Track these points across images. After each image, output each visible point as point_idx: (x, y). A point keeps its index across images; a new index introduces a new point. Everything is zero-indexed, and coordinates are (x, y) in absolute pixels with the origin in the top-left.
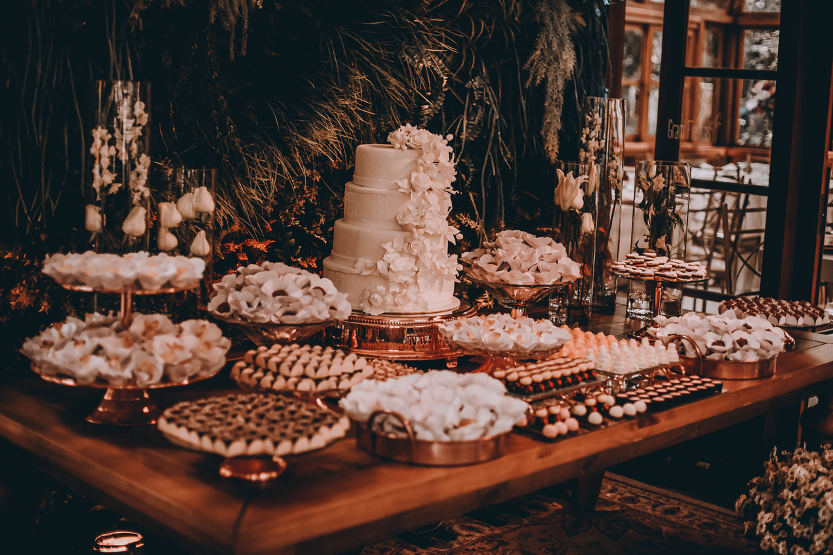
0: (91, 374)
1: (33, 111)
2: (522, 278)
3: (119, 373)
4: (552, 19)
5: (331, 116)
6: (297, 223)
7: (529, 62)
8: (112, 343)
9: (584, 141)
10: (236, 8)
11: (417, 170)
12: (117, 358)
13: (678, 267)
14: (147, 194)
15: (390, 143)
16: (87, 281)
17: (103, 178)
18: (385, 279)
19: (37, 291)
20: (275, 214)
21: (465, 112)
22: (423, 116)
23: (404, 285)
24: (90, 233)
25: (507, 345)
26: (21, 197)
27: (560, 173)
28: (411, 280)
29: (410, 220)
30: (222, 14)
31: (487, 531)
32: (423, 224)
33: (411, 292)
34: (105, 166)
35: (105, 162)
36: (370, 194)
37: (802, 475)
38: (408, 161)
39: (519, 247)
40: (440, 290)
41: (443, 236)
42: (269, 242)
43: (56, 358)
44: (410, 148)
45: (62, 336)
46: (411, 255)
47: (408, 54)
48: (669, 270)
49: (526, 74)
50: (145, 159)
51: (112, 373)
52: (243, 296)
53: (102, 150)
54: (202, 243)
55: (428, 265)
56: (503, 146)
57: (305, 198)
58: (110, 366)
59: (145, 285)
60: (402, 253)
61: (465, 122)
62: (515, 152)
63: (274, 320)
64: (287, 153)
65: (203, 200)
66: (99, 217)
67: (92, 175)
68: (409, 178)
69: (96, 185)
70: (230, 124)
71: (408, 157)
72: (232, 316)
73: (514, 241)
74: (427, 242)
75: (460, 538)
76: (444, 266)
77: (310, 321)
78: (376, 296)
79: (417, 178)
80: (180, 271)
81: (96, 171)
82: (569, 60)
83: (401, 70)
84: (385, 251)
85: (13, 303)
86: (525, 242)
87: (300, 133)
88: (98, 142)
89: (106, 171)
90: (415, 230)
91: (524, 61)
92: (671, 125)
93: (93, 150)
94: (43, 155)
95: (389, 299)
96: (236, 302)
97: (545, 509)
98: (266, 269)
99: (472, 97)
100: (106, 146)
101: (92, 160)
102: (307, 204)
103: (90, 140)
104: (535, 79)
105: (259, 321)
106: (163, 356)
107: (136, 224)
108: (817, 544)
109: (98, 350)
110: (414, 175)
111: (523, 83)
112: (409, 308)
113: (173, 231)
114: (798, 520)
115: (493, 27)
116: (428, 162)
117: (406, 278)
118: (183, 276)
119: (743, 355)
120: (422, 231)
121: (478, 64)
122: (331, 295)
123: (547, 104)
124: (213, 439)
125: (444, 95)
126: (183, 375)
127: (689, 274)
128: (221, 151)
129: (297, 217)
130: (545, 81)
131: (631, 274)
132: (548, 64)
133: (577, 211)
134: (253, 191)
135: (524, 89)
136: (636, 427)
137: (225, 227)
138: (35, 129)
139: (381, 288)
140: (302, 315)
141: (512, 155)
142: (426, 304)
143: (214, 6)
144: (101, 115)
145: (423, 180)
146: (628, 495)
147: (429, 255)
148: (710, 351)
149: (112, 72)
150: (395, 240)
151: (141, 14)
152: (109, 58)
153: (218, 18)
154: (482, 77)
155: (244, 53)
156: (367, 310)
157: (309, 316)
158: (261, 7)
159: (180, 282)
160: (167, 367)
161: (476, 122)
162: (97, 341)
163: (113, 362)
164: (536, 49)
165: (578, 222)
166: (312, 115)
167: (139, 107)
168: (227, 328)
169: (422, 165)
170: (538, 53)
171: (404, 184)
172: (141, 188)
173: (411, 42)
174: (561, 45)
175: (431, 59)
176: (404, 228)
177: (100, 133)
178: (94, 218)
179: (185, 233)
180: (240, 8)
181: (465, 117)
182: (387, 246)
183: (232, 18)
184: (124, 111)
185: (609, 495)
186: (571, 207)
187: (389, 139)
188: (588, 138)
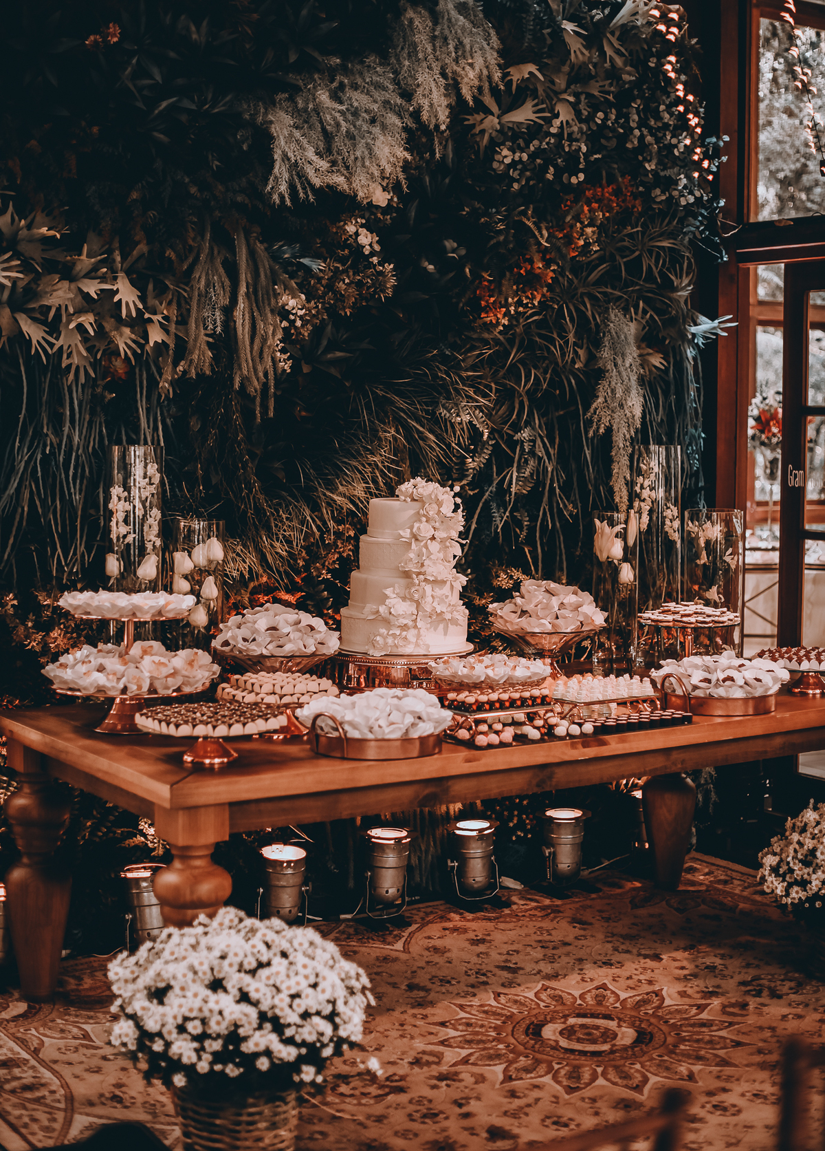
0: (91, 684)
1: (71, 474)
2: (539, 625)
3: (114, 684)
4: (616, 365)
5: (360, 473)
6: (329, 576)
7: (592, 410)
8: (112, 663)
9: (638, 491)
10: (261, 374)
11: (420, 521)
12: (114, 674)
13: (701, 613)
14: (158, 543)
15: (398, 496)
16: (92, 612)
17: (118, 529)
18: (387, 622)
19: (74, 635)
20: (307, 568)
21: (515, 465)
22: (468, 470)
23: (404, 627)
24: (109, 578)
25: (479, 677)
26: (59, 550)
27: (597, 522)
28: (410, 623)
29: (412, 567)
30: (245, 381)
31: (547, 902)
32: (422, 570)
33: (411, 634)
34: (121, 520)
35: (120, 516)
36: (378, 544)
37: (812, 818)
38: (412, 512)
39: (540, 596)
40: (445, 634)
41: (448, 583)
42: (299, 595)
43: (68, 675)
44: (413, 500)
45: (75, 659)
46: (412, 600)
47: (446, 408)
48: (689, 615)
49: (589, 423)
50: (156, 513)
51: (108, 684)
52: (242, 633)
53: (118, 507)
54: (211, 589)
55: (428, 609)
56: (561, 499)
57: (339, 553)
58: (108, 679)
59: (138, 614)
60: (404, 599)
61: (515, 474)
62: (579, 505)
63: (265, 652)
64: (315, 508)
65: (212, 550)
66: (116, 563)
67: (110, 527)
68: (411, 528)
69: (114, 536)
70: (255, 482)
71: (411, 509)
72: (232, 650)
73: (536, 590)
74: (428, 588)
75: (514, 907)
76: (444, 610)
77: (298, 654)
78: (378, 638)
79: (419, 528)
80: (167, 604)
81: (113, 524)
82: (635, 404)
83: (439, 425)
84: (387, 597)
85: (52, 645)
86: (547, 591)
87: (327, 489)
88: (115, 498)
89: (121, 523)
90: (414, 576)
91: (587, 408)
92: (791, 472)
93: (110, 506)
94: (79, 513)
95: (390, 641)
96: (234, 638)
97: (620, 887)
98: (267, 610)
99: (522, 449)
100: (122, 502)
101: (110, 514)
102: (341, 559)
103: (108, 498)
104: (598, 428)
105: (250, 653)
106: (150, 672)
107: (148, 569)
108: (813, 884)
109: (101, 669)
110: (416, 525)
111: (587, 433)
112: (409, 650)
113: (186, 577)
114: (800, 861)
115: (548, 376)
116: (431, 513)
117: (405, 622)
118: (170, 607)
119: (727, 691)
120: (422, 577)
121: (531, 414)
122: (320, 632)
123: (613, 454)
124: (168, 724)
125: (490, 448)
126: (167, 688)
127: (708, 619)
128: (246, 507)
129: (329, 571)
130: (609, 430)
131: (653, 621)
132: (613, 411)
133: (616, 562)
134: (277, 544)
135: (587, 438)
136: (580, 746)
137: (251, 579)
138: (72, 490)
139: (383, 631)
140: (289, 648)
141: (575, 507)
142: (428, 646)
143: (239, 373)
144: (118, 476)
145: (425, 530)
146: (723, 877)
147: (429, 599)
148: (695, 688)
149: (142, 437)
150: (396, 585)
151: (172, 383)
152: (140, 425)
153: (242, 385)
154: (533, 428)
155: (271, 414)
156: (371, 652)
157: (295, 649)
158: (289, 371)
159: (168, 611)
160: (152, 678)
161: (527, 474)
162: (101, 660)
163: (111, 677)
164: (598, 397)
165: (616, 571)
166: (339, 472)
167: (153, 469)
168: (217, 657)
169: (424, 515)
170: (600, 400)
171: (406, 533)
172: (153, 536)
173: (448, 398)
174: (627, 391)
175: (469, 413)
176: (407, 575)
177: (116, 491)
178: (113, 565)
179: (196, 579)
180: (266, 374)
181: (515, 469)
182: (388, 592)
183: (256, 383)
184: (138, 471)
185: (702, 877)
186: (608, 558)
187: (397, 492)
188: (642, 487)
